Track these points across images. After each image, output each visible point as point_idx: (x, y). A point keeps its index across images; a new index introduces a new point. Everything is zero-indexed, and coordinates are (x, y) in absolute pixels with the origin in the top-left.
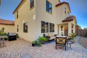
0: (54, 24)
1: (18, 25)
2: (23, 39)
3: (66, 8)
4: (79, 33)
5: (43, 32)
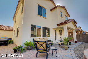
0: (49, 28)
1: (15, 31)
3: (62, 12)
4: (81, 38)
5: (32, 37)
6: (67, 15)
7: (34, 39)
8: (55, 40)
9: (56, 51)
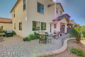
1: (15, 24)
2: (19, 36)
6: (62, 11)
7: (35, 32)
8: (51, 32)
9: (51, 40)
